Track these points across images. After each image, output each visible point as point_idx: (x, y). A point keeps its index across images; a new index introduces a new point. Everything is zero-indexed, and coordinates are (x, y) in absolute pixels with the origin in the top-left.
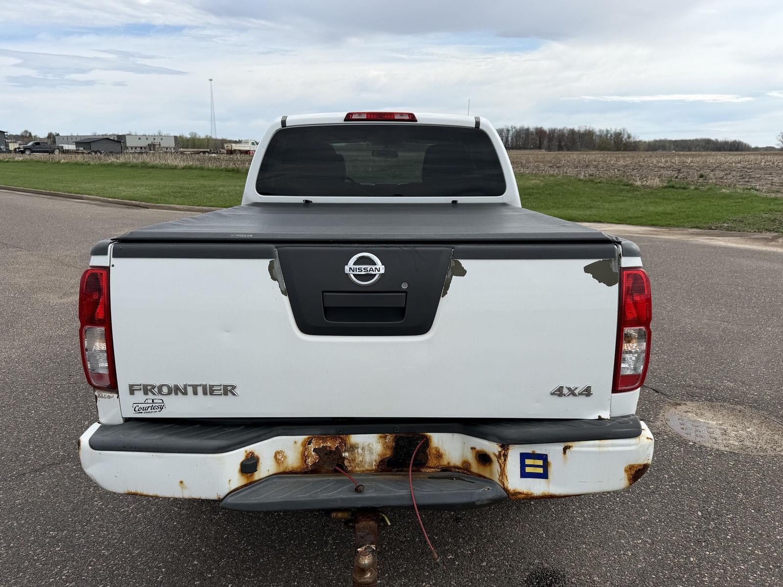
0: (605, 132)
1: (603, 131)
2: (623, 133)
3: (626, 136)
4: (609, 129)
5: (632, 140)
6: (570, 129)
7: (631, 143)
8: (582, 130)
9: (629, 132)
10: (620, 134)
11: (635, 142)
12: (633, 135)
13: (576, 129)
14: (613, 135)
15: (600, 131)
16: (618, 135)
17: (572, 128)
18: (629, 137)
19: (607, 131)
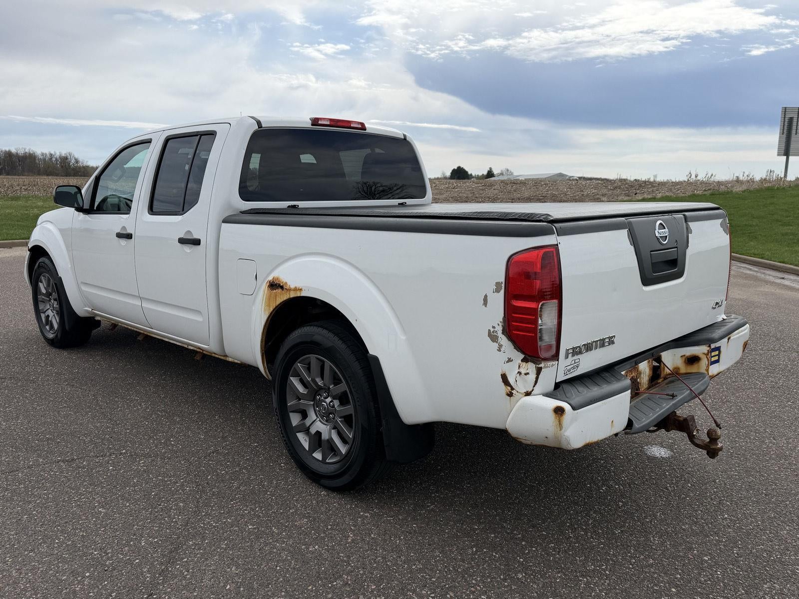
0: (48, 155)
1: (46, 154)
2: (69, 157)
3: (73, 161)
4: (53, 152)
5: (80, 164)
6: (6, 151)
7: (80, 168)
8: (21, 152)
9: (76, 157)
10: (67, 158)
11: (83, 167)
12: (80, 159)
13: (13, 150)
14: (58, 159)
15: (43, 154)
16: (64, 160)
17: (7, 150)
18: (77, 161)
19: (51, 155)
